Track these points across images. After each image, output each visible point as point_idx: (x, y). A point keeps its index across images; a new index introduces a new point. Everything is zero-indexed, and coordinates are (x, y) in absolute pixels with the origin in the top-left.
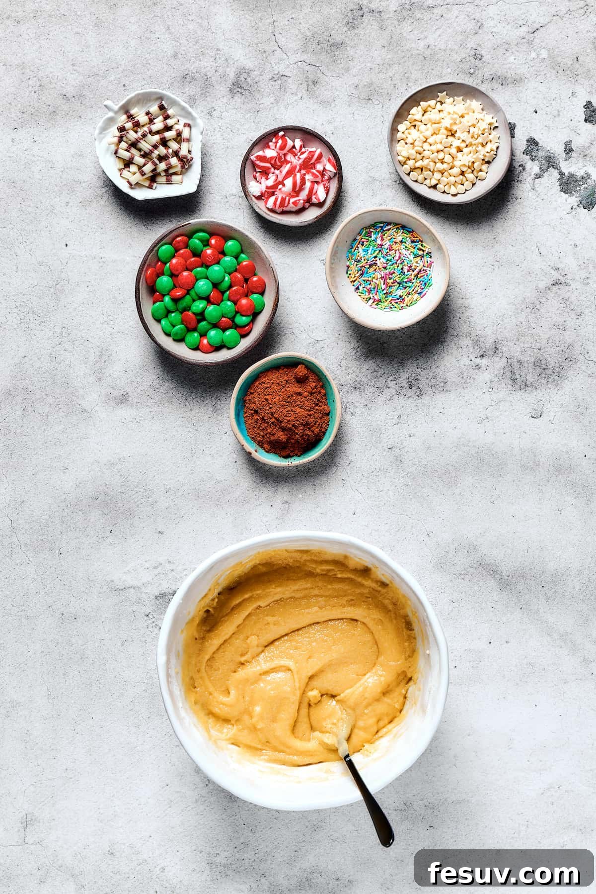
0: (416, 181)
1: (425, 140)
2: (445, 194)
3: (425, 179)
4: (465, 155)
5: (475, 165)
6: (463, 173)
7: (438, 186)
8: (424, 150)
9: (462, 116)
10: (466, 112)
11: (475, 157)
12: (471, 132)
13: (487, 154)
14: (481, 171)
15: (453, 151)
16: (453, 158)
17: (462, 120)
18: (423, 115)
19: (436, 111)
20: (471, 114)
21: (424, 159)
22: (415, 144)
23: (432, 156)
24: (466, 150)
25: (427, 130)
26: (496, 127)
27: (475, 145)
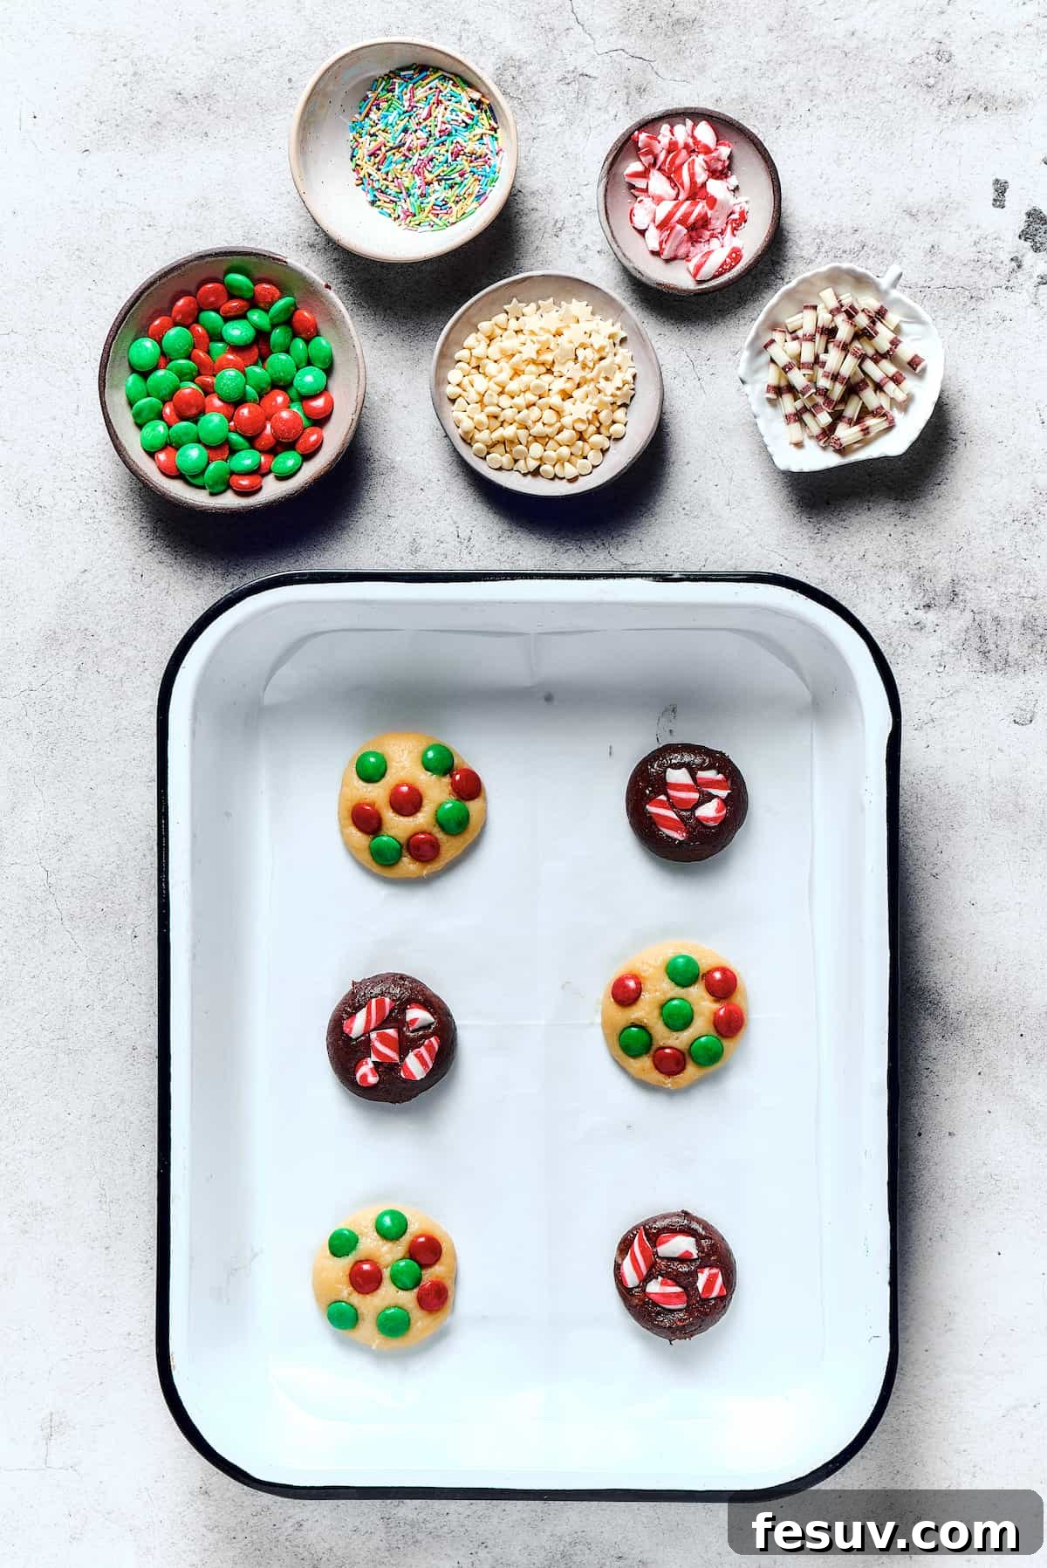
0: (500, 469)
1: (500, 389)
2: (557, 480)
3: (516, 461)
4: (578, 402)
5: (602, 416)
6: (581, 437)
7: (541, 469)
8: (503, 409)
9: (559, 334)
10: (562, 325)
11: (596, 401)
12: (580, 359)
13: (618, 393)
14: (614, 422)
15: (555, 400)
16: (558, 412)
17: (560, 339)
18: (489, 345)
19: (510, 332)
20: (573, 326)
21: (505, 424)
22: (486, 400)
23: (518, 417)
24: (577, 394)
25: (501, 371)
26: (623, 340)
27: (592, 380)
